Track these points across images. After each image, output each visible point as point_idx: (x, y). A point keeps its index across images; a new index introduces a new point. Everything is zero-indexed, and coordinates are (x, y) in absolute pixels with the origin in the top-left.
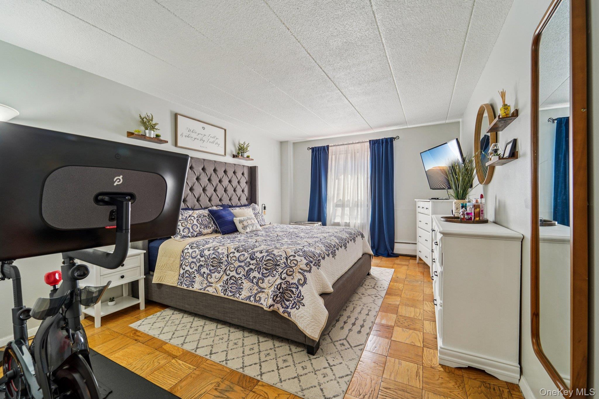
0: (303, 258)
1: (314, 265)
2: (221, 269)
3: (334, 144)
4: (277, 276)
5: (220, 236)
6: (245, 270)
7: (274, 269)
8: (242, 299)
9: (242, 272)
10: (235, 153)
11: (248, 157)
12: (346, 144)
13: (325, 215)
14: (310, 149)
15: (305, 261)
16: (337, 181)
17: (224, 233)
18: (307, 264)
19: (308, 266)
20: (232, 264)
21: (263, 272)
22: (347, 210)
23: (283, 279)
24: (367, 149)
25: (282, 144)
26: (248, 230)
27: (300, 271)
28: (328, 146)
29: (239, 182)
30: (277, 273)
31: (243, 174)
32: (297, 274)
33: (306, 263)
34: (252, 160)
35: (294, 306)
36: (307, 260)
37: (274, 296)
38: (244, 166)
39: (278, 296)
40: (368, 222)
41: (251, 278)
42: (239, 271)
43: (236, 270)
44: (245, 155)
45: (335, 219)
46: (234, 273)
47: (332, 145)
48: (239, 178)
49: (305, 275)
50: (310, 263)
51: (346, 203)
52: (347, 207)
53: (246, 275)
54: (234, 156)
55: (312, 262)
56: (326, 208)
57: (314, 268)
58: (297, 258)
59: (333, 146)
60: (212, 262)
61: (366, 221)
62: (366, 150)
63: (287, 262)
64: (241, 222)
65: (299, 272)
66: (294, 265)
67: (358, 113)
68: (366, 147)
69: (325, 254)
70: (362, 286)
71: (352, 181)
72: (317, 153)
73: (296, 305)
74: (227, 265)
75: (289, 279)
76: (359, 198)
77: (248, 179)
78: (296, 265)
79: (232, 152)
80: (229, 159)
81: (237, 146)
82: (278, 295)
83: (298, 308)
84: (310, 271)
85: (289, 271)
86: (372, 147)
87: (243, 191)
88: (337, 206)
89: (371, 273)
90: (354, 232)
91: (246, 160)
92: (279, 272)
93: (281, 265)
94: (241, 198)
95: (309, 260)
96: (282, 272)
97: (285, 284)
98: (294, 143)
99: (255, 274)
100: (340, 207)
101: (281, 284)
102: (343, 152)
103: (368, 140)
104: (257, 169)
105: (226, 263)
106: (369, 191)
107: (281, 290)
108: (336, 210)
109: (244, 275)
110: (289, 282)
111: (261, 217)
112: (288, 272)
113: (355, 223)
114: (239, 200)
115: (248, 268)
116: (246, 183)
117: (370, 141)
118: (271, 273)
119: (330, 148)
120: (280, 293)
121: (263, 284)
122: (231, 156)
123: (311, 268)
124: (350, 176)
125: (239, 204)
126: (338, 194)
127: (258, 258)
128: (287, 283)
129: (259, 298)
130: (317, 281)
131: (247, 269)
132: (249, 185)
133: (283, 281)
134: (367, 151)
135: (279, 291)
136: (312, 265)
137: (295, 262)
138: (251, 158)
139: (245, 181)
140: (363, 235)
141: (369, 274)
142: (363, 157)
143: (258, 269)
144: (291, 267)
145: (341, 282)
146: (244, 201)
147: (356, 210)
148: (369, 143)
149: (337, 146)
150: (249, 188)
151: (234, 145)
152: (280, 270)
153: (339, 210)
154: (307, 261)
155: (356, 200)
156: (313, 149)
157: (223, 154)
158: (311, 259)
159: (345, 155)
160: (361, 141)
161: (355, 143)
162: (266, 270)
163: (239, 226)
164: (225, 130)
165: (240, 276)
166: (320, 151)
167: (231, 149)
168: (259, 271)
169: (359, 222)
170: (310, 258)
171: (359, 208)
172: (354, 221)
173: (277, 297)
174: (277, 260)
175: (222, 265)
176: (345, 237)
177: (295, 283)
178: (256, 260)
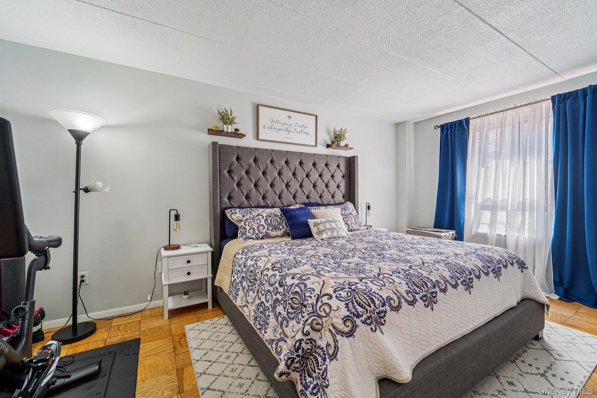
0: (342, 305)
1: (364, 322)
3: (479, 114)
6: (272, 298)
7: (300, 311)
8: (266, 340)
9: (270, 300)
10: (329, 143)
11: (346, 146)
12: (501, 111)
13: (462, 221)
14: (439, 127)
15: (344, 312)
16: (483, 170)
17: (294, 238)
18: (346, 319)
19: (349, 323)
20: (264, 285)
21: (289, 311)
22: (501, 216)
23: (304, 334)
24: (547, 112)
25: (398, 126)
27: (331, 328)
28: (467, 120)
29: (332, 176)
31: (338, 166)
32: (327, 333)
33: (346, 317)
34: (351, 148)
35: (315, 391)
36: (348, 310)
37: (289, 359)
38: (339, 157)
39: (295, 361)
40: (546, 234)
41: (277, 313)
42: (268, 297)
43: (266, 295)
44: (342, 144)
45: (478, 227)
46: (264, 299)
47: (475, 116)
48: (332, 171)
49: (337, 341)
50: (355, 318)
51: (499, 204)
52: (503, 208)
53: (273, 306)
54: (328, 146)
55: (358, 316)
56: (463, 211)
57: (362, 329)
58: (334, 303)
59: (477, 117)
60: (250, 276)
61: (541, 235)
62: (544, 116)
63: (316, 306)
64: (316, 225)
65: (330, 331)
66: (324, 315)
68: (544, 110)
71: (513, 168)
72: (449, 132)
75: (314, 335)
76: (528, 196)
77: (346, 172)
78: (328, 315)
79: (325, 141)
80: (322, 150)
81: (332, 133)
82: (295, 358)
84: (350, 334)
85: (316, 322)
86: (559, 106)
87: (338, 187)
88: (484, 207)
90: (498, 258)
91: (343, 149)
92: (303, 319)
93: (308, 308)
94: (335, 195)
95: (353, 310)
96: (307, 320)
97: (308, 343)
98: (415, 123)
99: (281, 309)
100: (489, 210)
101: (301, 341)
102: (495, 126)
103: (549, 97)
104: (356, 159)
105: (259, 282)
106: (551, 184)
107: (300, 352)
108: (481, 214)
110: (316, 342)
112: (314, 325)
113: (518, 237)
114: (333, 197)
115: (276, 297)
116: (343, 177)
117: (553, 98)
118: (296, 315)
119: (471, 122)
120: (298, 356)
121: (287, 328)
122: (325, 147)
123: (355, 327)
124: (508, 161)
125: (332, 202)
126: (485, 190)
127: (287, 285)
128: (311, 343)
129: (280, 348)
131: (274, 297)
132: (346, 180)
133: (305, 338)
134: (547, 117)
135: (297, 354)
136: (358, 321)
137: (327, 309)
138: (349, 146)
139: (341, 175)
140: (524, 264)
142: (536, 127)
143: (284, 302)
144: (320, 317)
145: (443, 358)
146: (339, 198)
147: (520, 217)
148: (550, 101)
149: (484, 116)
150: (346, 182)
151: (329, 133)
152: (305, 316)
153: (487, 215)
154: (348, 313)
155: (521, 200)
156: (442, 127)
157: (314, 144)
158: (360, 309)
159: (499, 130)
160: (533, 101)
161: (521, 106)
163: (314, 230)
164: (316, 117)
165: (268, 305)
166: (453, 128)
167: (325, 137)
169: (526, 236)
170: (358, 307)
171: (527, 214)
172: (516, 234)
173: (293, 362)
174: (305, 296)
175: (256, 283)
177: (322, 348)
178: (284, 289)
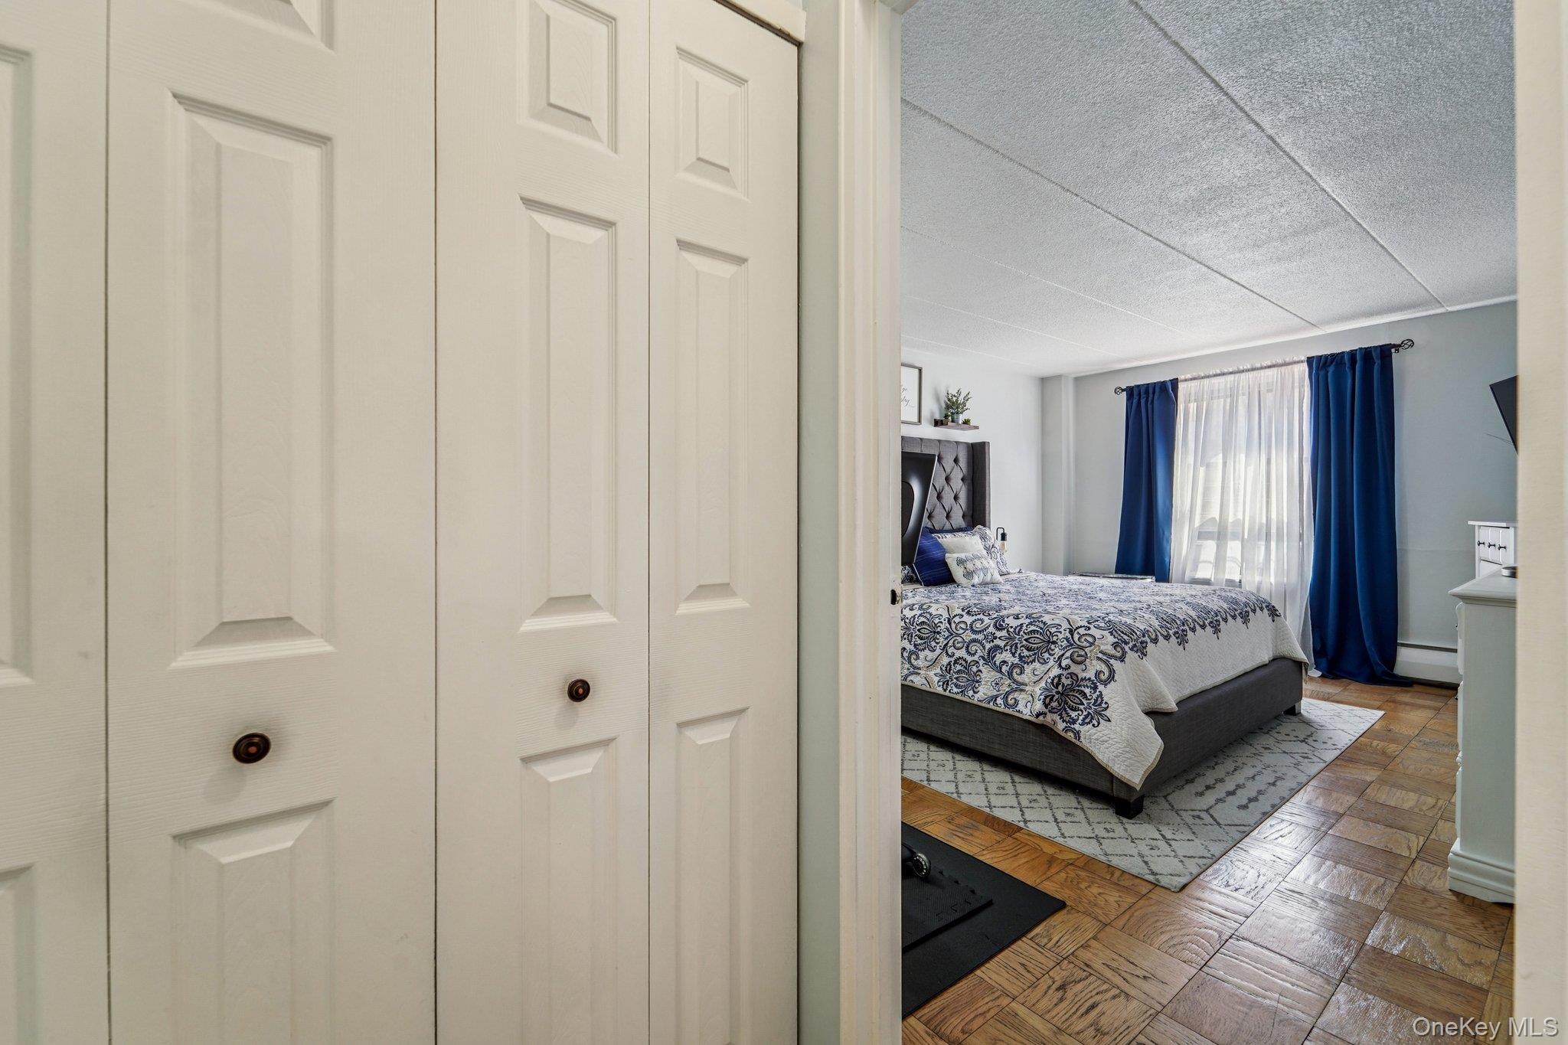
0: (1106, 633)
1: (1131, 649)
2: (938, 643)
3: (1195, 374)
4: (1051, 663)
5: (922, 589)
6: (984, 647)
7: (1045, 650)
8: (980, 701)
9: (979, 651)
10: (938, 417)
11: (966, 422)
12: (1231, 373)
13: (1167, 559)
14: (1123, 390)
15: (1111, 639)
16: (1202, 470)
17: (928, 583)
18: (1115, 645)
19: (1119, 649)
20: (958, 635)
21: (1022, 655)
22: (1234, 548)
23: (1063, 669)
24: (1302, 380)
25: (1046, 384)
26: (976, 580)
27: (1100, 655)
28: (1175, 383)
29: (947, 479)
30: (1052, 658)
31: (956, 461)
32: (1095, 662)
33: (1115, 643)
34: (976, 428)
35: (1087, 720)
36: (1115, 637)
37: (1046, 697)
38: (957, 443)
39: (1055, 698)
40: (1302, 581)
41: (998, 663)
42: (973, 648)
43: (967, 647)
44: (961, 418)
45: (1195, 568)
46: (962, 653)
47: (1189, 376)
48: (948, 470)
49: (1112, 665)
50: (1123, 645)
51: (1230, 529)
52: (1235, 537)
53: (986, 657)
54: (937, 423)
55: (1126, 643)
56: (1169, 541)
57: (1131, 656)
58: (1093, 631)
59: (1191, 379)
60: (919, 630)
61: (1294, 578)
62: (1296, 384)
63: (1072, 638)
64: (960, 562)
65: (1099, 659)
66: (1088, 645)
67: (1261, 298)
68: (1296, 376)
69: (1159, 634)
70: (1268, 733)
71: (1251, 468)
72: (1143, 401)
73: (1092, 718)
74: (948, 637)
75: (1075, 669)
76: (1274, 516)
77: (968, 471)
78: (1091, 644)
79: (932, 414)
80: (928, 432)
81: (943, 399)
82: (1054, 696)
83: (1096, 724)
84: (1122, 659)
85: (1077, 654)
86: (1317, 375)
87: (956, 498)
88: (1202, 535)
89: (1302, 711)
90: (1244, 600)
91: (962, 429)
92: (1055, 656)
93: (1060, 643)
94: (952, 514)
95: (1119, 638)
96: (1063, 655)
97: (1068, 678)
98: (1076, 379)
99: (1006, 656)
100: (1212, 538)
101: (1059, 676)
102: (1222, 394)
103: (1303, 358)
104: (987, 448)
105: (947, 634)
106: (1308, 498)
107: (1060, 688)
108: (1199, 546)
109: (983, 658)
110: (1077, 676)
111: (998, 555)
112: (1075, 657)
113: (1260, 583)
114: (948, 517)
115: (992, 644)
116: (962, 480)
117: (1310, 360)
118: (1038, 656)
119: (1181, 386)
120: (1058, 693)
121: (1023, 676)
122: (931, 424)
123: (1124, 653)
124: (1243, 457)
125: (948, 527)
126: (1205, 505)
127: (1012, 627)
128: (1072, 678)
129: (1013, 701)
130: (1140, 683)
131: (988, 646)
132: (969, 486)
133: (1065, 673)
134: (1301, 386)
135: (1056, 690)
136: (1127, 648)
137: (1090, 639)
138: (972, 423)
139: (960, 476)
140: (1276, 610)
141: (1293, 712)
142: (1286, 402)
143: (1011, 647)
144: (1082, 648)
145: (1199, 701)
146: (958, 520)
147: (1263, 548)
148: (1305, 364)
149: (1203, 378)
150: (968, 491)
151: (938, 399)
152: (1058, 652)
153: (1210, 548)
154: (1116, 640)
155: (1264, 521)
156: (1131, 391)
157: (916, 420)
158: (1125, 637)
159: (1229, 400)
160: (1280, 361)
161: (1262, 368)
162: (1029, 649)
163: (957, 572)
164: (920, 370)
165: (976, 658)
166: (1151, 395)
167: (932, 408)
168: (1013, 651)
169: (1272, 580)
170: (1122, 635)
171: (1273, 544)
172: (1257, 578)
173: (1051, 699)
174: (1050, 632)
175: (938, 636)
176: (1215, 608)
177: (1089, 679)
178: (1008, 631)
